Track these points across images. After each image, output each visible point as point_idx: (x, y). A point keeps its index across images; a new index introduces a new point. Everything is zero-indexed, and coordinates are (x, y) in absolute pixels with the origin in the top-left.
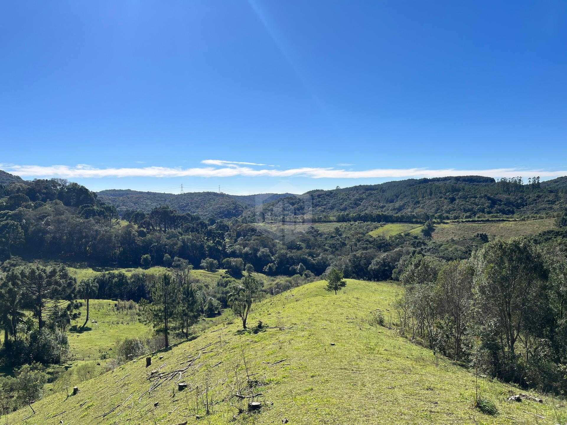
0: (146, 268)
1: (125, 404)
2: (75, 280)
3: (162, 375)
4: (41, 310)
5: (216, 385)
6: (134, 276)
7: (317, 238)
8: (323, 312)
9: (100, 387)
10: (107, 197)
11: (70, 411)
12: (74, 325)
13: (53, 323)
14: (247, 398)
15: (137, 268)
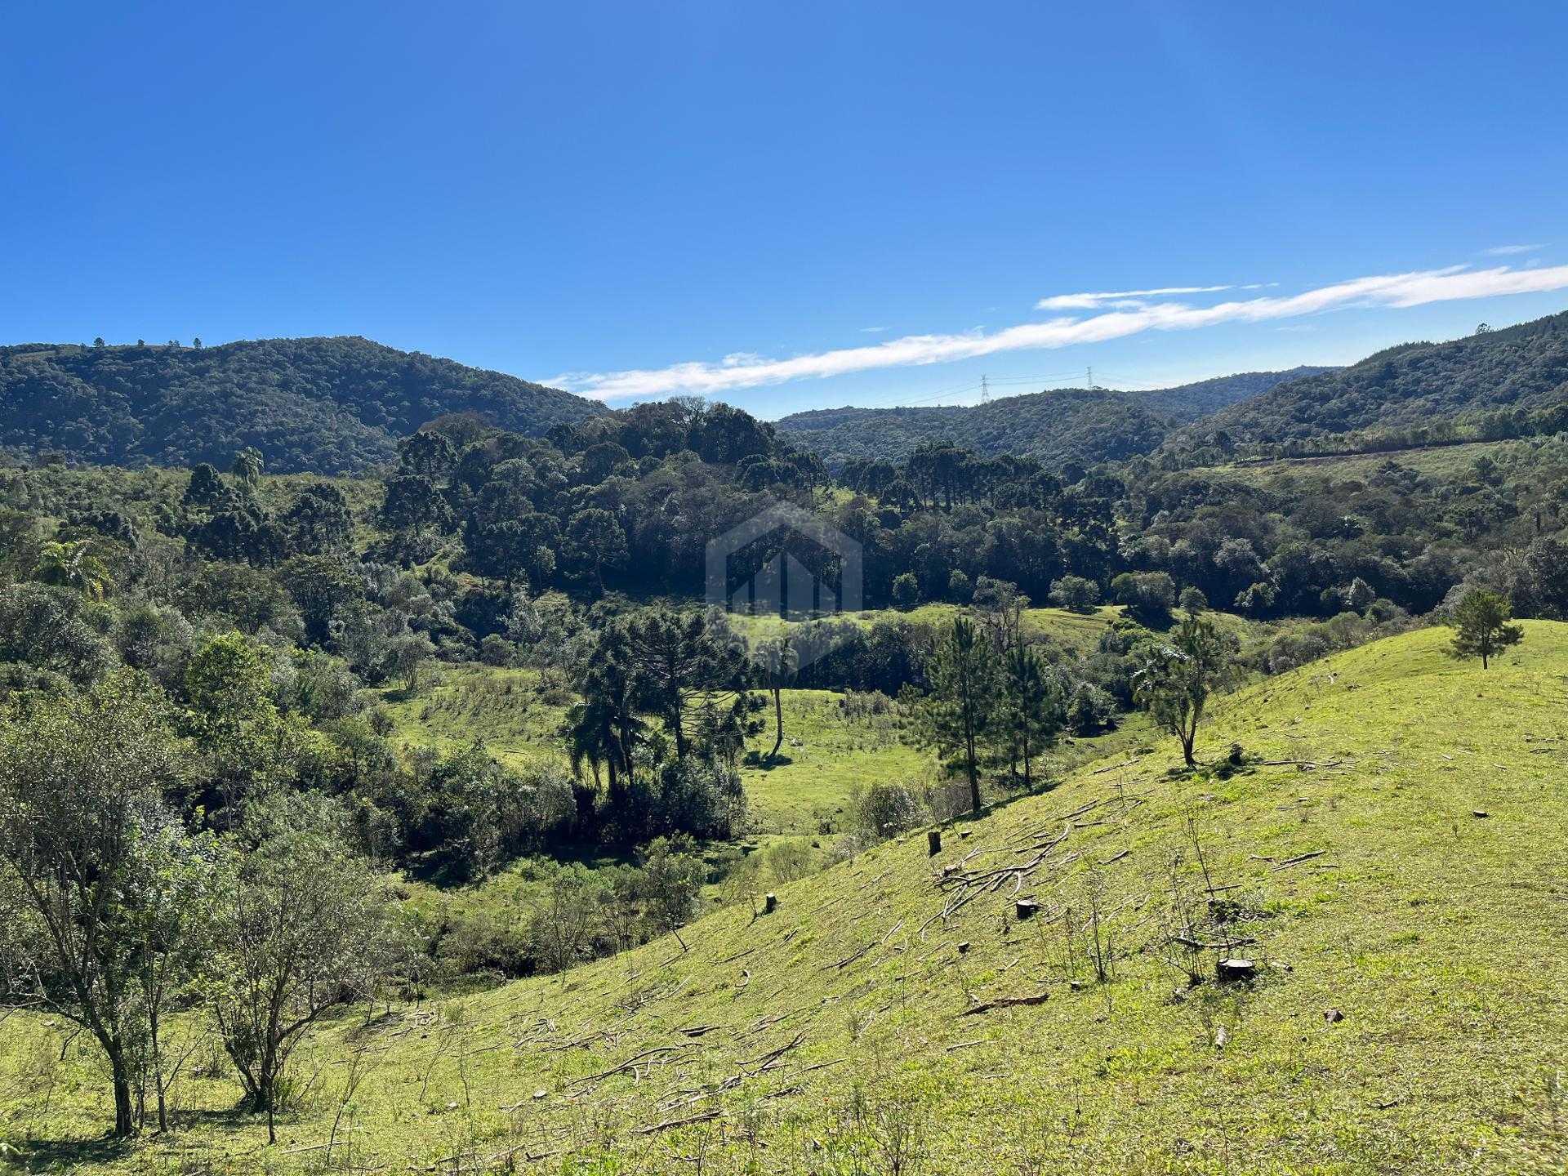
0: (908, 608)
1: (888, 942)
2: (745, 642)
3: (971, 878)
4: (678, 715)
5: (1119, 911)
6: (878, 629)
7: (1411, 497)
8: (1444, 720)
9: (827, 898)
10: (797, 433)
11: (764, 950)
12: (753, 749)
13: (707, 745)
14: (1211, 947)
15: (885, 608)
